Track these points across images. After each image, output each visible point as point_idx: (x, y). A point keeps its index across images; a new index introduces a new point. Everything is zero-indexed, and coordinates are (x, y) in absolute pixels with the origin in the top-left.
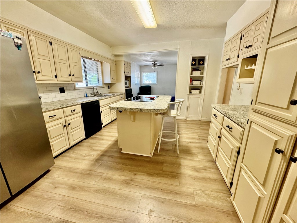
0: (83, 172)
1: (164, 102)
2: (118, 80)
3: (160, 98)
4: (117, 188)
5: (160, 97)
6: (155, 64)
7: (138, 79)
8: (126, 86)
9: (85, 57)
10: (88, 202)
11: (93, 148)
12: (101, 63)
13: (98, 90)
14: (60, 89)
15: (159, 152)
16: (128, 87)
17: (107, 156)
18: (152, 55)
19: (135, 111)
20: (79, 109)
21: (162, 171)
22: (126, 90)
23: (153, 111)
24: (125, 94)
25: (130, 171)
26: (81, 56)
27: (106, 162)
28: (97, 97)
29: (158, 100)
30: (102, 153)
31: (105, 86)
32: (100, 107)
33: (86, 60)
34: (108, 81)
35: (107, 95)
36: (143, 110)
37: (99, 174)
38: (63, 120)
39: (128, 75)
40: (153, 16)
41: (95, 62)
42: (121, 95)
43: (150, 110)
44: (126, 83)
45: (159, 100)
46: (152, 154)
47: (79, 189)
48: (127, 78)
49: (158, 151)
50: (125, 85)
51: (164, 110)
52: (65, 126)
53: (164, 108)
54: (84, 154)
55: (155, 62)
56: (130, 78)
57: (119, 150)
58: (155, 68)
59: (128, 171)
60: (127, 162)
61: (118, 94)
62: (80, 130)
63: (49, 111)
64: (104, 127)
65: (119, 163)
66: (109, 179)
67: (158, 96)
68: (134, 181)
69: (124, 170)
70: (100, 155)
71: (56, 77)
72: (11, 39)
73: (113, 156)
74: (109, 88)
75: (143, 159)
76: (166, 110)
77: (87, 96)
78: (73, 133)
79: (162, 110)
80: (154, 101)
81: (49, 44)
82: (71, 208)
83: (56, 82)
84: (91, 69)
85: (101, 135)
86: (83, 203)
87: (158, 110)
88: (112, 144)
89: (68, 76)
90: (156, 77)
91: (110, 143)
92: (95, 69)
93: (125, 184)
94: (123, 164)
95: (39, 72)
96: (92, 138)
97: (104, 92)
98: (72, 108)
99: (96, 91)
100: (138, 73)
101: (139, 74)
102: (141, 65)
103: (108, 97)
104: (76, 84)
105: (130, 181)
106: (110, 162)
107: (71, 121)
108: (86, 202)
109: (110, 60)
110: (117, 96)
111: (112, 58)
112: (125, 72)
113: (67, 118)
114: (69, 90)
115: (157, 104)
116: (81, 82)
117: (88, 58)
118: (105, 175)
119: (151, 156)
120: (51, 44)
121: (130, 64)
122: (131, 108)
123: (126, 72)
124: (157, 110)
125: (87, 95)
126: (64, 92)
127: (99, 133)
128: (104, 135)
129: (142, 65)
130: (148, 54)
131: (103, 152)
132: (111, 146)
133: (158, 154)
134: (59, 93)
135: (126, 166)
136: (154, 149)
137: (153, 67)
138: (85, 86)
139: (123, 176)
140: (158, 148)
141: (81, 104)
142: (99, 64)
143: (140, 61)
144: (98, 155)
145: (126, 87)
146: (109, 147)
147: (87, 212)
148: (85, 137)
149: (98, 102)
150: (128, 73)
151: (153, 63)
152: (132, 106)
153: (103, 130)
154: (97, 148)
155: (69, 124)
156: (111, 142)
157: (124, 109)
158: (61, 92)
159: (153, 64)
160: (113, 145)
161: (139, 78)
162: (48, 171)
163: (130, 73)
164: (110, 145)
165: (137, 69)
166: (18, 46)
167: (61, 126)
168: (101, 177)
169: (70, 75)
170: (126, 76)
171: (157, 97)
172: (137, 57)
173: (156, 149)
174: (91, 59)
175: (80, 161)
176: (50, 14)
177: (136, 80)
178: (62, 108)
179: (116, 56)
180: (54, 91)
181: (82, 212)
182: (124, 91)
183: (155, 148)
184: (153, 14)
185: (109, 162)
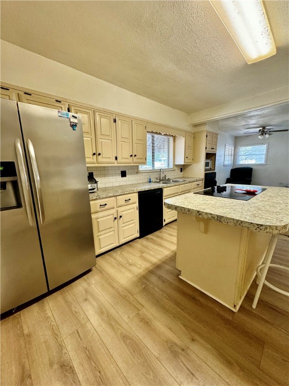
0: (120, 289)
1: (280, 204)
2: (195, 159)
3: (269, 194)
4: (154, 353)
5: (271, 191)
6: (263, 132)
7: (230, 157)
8: (207, 168)
9: (152, 132)
10: (107, 351)
11: (144, 255)
12: (174, 138)
13: (165, 173)
14: (122, 172)
15: (254, 306)
16: (210, 169)
17: (157, 276)
18: (260, 115)
19: (206, 217)
20: (135, 198)
21: (259, 367)
22: (206, 174)
23: (247, 225)
24: (204, 181)
25: (185, 326)
26: (148, 132)
27: (152, 286)
28: (163, 183)
29: (264, 198)
30: (151, 268)
31: (176, 168)
32: (164, 198)
33: (156, 136)
34: (181, 161)
35: (176, 181)
36: (223, 219)
37: (136, 305)
38: (114, 211)
39: (211, 152)
40: (269, 30)
41: (166, 137)
42: (197, 181)
43: (240, 222)
44: (207, 165)
45: (266, 199)
46: (238, 307)
47: (107, 318)
48: (211, 156)
49: (252, 303)
50: (206, 166)
51: (279, 228)
52: (115, 218)
53: (278, 224)
54: (130, 261)
55: (264, 128)
56: (214, 157)
57: (177, 272)
58: (264, 138)
59: (182, 324)
60: (185, 302)
61: (192, 180)
62: (133, 225)
63: (100, 198)
64: (166, 225)
65: (170, 298)
66: (148, 323)
67: (264, 187)
68: (188, 354)
69: (175, 316)
70: (149, 269)
71: (116, 158)
72: (67, 119)
73: (165, 280)
74: (181, 171)
75: (217, 309)
76: (286, 228)
77: (150, 182)
78: (124, 228)
79: (274, 228)
80: (254, 199)
81: (112, 121)
82: (86, 348)
83: (116, 165)
84: (162, 147)
85: (159, 237)
86: (102, 349)
87: (262, 225)
88: (169, 256)
89: (129, 157)
90: (265, 153)
91: (166, 254)
92: (166, 147)
93: (169, 352)
94: (177, 304)
95: (99, 154)
96: (147, 239)
97: (173, 177)
98: (127, 197)
99: (162, 176)
100: (230, 149)
101: (232, 150)
102: (237, 136)
103: (177, 183)
104: (140, 166)
105: (180, 351)
106: (158, 290)
107: (123, 213)
108: (105, 351)
109: (186, 132)
110: (189, 182)
111: (189, 129)
112: (206, 148)
113: (119, 209)
114: (131, 174)
115: (259, 209)
116: (144, 163)
117: (156, 133)
118: (145, 311)
119: (234, 310)
120: (115, 121)
121: (217, 134)
122: (198, 211)
123: (209, 147)
124: (258, 225)
125: (151, 180)
126: (125, 176)
127: (157, 233)
128: (162, 238)
129: (239, 135)
130: (252, 114)
131: (153, 266)
132: (167, 260)
133: (252, 312)
134: (120, 176)
135: (182, 311)
136: (245, 295)
137: (260, 137)
138: (151, 169)
139: (170, 329)
140: (254, 296)
141: (139, 192)
142: (171, 139)
143: (235, 129)
144: (146, 269)
145: (206, 170)
146: (164, 260)
147: (100, 372)
148: (138, 236)
149: (160, 190)
150: (212, 148)
151: (262, 128)
152: (203, 207)
153: (163, 230)
154: (148, 257)
155: (121, 217)
156: (168, 253)
157: (186, 210)
158: (122, 176)
159: (260, 130)
160: (170, 258)
161: (231, 155)
162: (89, 271)
163: (216, 149)
164: (166, 258)
165: (230, 142)
166: (73, 126)
167: (112, 217)
168: (138, 314)
169: (131, 156)
170: (207, 154)
171: (264, 190)
172: (230, 123)
173: (249, 297)
174: (160, 134)
175: (123, 270)
176: (117, 87)
177: (227, 158)
178: (116, 196)
179: (196, 126)
180: (115, 175)
181: (95, 367)
182: (202, 176)
183: (246, 293)
184: (268, 25)
185: (156, 289)
